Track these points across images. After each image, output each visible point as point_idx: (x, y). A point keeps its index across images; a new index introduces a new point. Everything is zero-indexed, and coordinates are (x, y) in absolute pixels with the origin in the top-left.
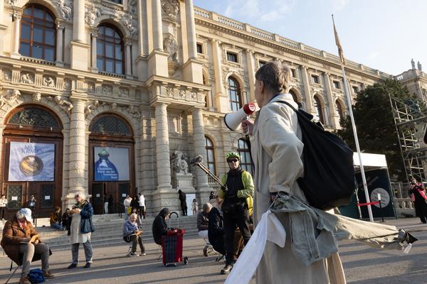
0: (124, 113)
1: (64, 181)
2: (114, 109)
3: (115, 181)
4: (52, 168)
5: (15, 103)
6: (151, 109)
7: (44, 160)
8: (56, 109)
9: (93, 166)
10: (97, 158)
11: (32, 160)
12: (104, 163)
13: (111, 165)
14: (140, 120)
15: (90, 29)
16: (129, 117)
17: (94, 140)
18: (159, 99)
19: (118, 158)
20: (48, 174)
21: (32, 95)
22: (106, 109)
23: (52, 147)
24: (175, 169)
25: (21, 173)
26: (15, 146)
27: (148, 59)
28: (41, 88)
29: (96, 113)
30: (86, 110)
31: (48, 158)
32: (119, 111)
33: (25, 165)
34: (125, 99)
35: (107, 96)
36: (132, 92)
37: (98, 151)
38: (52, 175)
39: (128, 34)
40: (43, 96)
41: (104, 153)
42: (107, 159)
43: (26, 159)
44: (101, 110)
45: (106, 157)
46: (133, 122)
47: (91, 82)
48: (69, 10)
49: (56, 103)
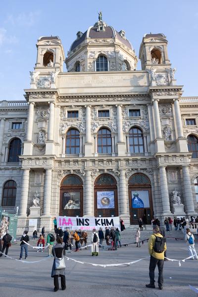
0: (145, 172)
1: (119, 209)
2: (139, 171)
3: (143, 208)
4: (113, 202)
5: (97, 175)
6: (158, 169)
7: (110, 199)
8: (113, 175)
9: (131, 201)
10: (133, 197)
11: (105, 199)
12: (136, 199)
13: (140, 200)
14: (152, 175)
15: (125, 133)
16: (147, 174)
17: (131, 187)
18: (160, 165)
19: (143, 195)
20: (112, 205)
21: (103, 170)
22: (136, 172)
23: (113, 192)
24: (172, 202)
25: (102, 205)
26: (99, 193)
27: (154, 142)
28: (106, 167)
29: (131, 175)
30: (126, 174)
31: (112, 198)
32: (142, 171)
33: (103, 202)
34: (144, 166)
35: (135, 166)
36: (147, 162)
37: (133, 193)
38: (114, 206)
39: (144, 131)
40: (107, 170)
41: (136, 194)
43: (103, 198)
44: (133, 173)
45: (137, 196)
46: (150, 176)
47: (128, 160)
48: (115, 128)
49: (113, 172)
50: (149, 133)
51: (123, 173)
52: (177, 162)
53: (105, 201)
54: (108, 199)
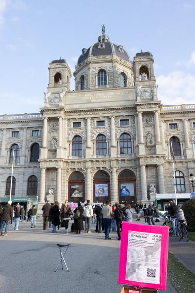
0: (131, 169)
1: (111, 197)
2: (127, 168)
3: (129, 196)
4: (107, 192)
5: (95, 171)
6: (140, 167)
7: (105, 189)
8: (107, 171)
9: (120, 191)
10: (122, 188)
12: (124, 190)
13: (127, 190)
14: (136, 171)
15: (117, 139)
16: (133, 170)
17: (121, 181)
18: (141, 164)
19: (130, 187)
20: (106, 194)
21: (99, 168)
22: (124, 169)
23: (107, 185)
24: (149, 192)
25: (99, 194)
26: (96, 185)
28: (102, 166)
29: (120, 171)
30: (116, 171)
31: (106, 189)
32: (129, 169)
33: (100, 192)
34: (130, 164)
35: (124, 164)
36: (133, 161)
37: (122, 185)
38: (107, 194)
40: (102, 168)
41: (124, 186)
42: (125, 188)
43: (100, 189)
44: (122, 169)
45: (125, 187)
46: (135, 172)
47: (118, 160)
48: (109, 135)
50: (135, 139)
51: (114, 170)
52: (154, 161)
53: (101, 191)
54: (103, 189)
